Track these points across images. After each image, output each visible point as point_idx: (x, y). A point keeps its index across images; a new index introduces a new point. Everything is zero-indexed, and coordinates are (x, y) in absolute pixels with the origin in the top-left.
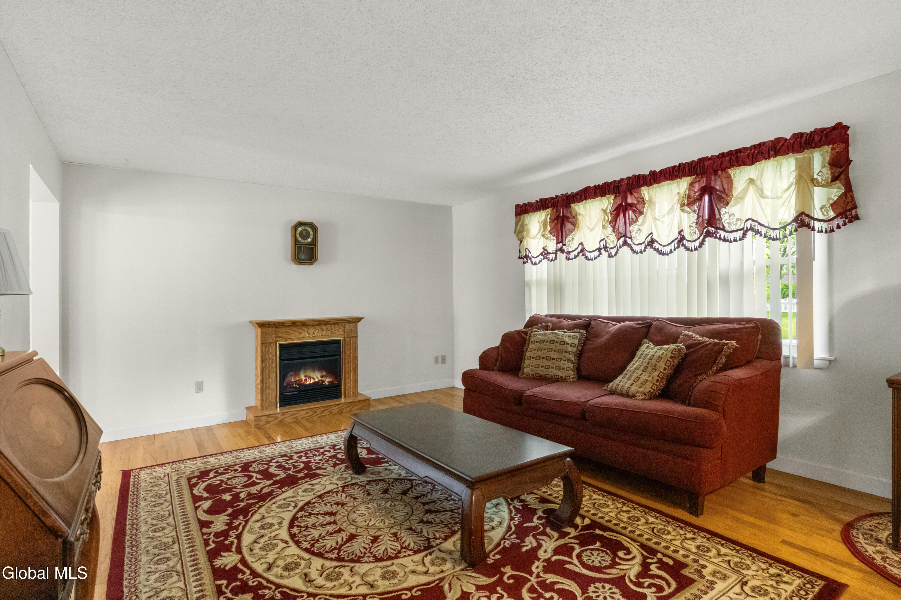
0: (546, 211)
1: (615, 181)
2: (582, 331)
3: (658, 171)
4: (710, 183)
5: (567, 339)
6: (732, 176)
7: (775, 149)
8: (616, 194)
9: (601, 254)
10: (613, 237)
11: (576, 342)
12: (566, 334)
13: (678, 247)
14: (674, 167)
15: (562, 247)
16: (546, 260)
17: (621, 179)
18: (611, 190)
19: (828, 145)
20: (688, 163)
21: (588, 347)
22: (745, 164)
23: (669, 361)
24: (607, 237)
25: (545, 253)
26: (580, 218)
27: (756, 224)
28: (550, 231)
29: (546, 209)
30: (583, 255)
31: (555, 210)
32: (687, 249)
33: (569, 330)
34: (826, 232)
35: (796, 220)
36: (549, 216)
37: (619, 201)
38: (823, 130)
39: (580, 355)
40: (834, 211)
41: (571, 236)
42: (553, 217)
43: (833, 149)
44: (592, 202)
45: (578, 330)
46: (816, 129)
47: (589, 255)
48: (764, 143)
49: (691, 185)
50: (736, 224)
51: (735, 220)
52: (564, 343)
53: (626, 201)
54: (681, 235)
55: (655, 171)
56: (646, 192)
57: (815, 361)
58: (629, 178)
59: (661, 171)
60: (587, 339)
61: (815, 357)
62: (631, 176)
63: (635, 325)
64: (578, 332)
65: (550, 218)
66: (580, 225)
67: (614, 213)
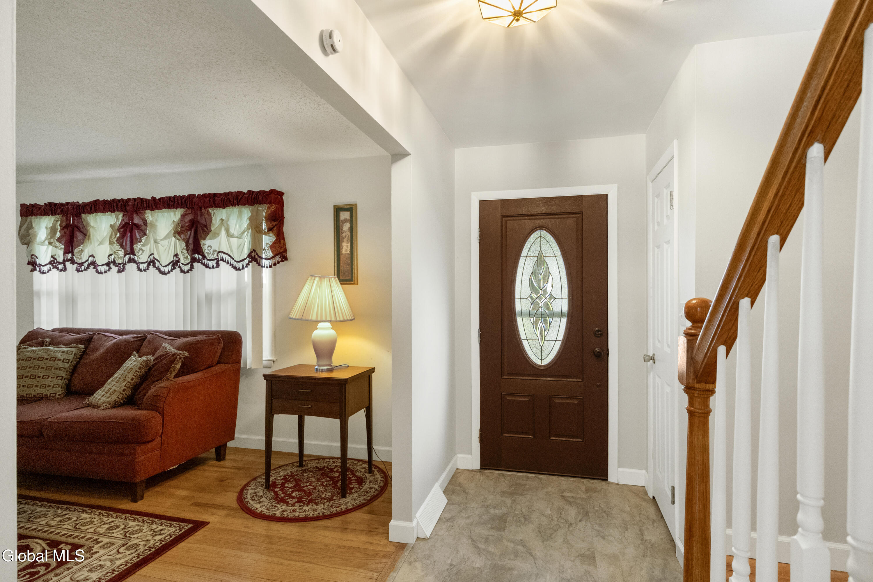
0: (56, 216)
1: (123, 200)
2: (79, 345)
3: (157, 198)
4: (197, 218)
5: (59, 356)
6: (212, 215)
7: (237, 199)
8: (124, 212)
9: (110, 268)
10: (121, 253)
11: (71, 357)
12: (61, 349)
13: (174, 268)
14: (170, 197)
15: (72, 258)
16: (55, 269)
17: (128, 199)
18: (120, 207)
19: (267, 204)
20: (181, 196)
21: (85, 361)
22: (220, 207)
23: (137, 371)
24: (115, 252)
25: (54, 263)
26: (91, 231)
27: (226, 256)
28: (58, 238)
29: (55, 215)
30: (94, 268)
31: (64, 218)
32: (182, 271)
33: (65, 345)
34: (267, 267)
35: (249, 256)
36: (59, 223)
37: (127, 220)
38: (264, 192)
39: (74, 370)
40: (273, 252)
41: (81, 247)
42: (64, 224)
43: (269, 208)
44: (102, 215)
45: (75, 345)
46: (260, 190)
47: (100, 269)
48: (232, 193)
49: (183, 216)
50: (213, 255)
51: (212, 251)
52: (55, 359)
53: (133, 221)
54: (177, 257)
55: (155, 198)
56: (150, 216)
57: (263, 362)
58: (134, 199)
59: (160, 199)
60: (84, 353)
61: (264, 359)
62: (136, 198)
63: (130, 339)
64: (75, 347)
65: (60, 225)
66: (91, 237)
67: (122, 230)
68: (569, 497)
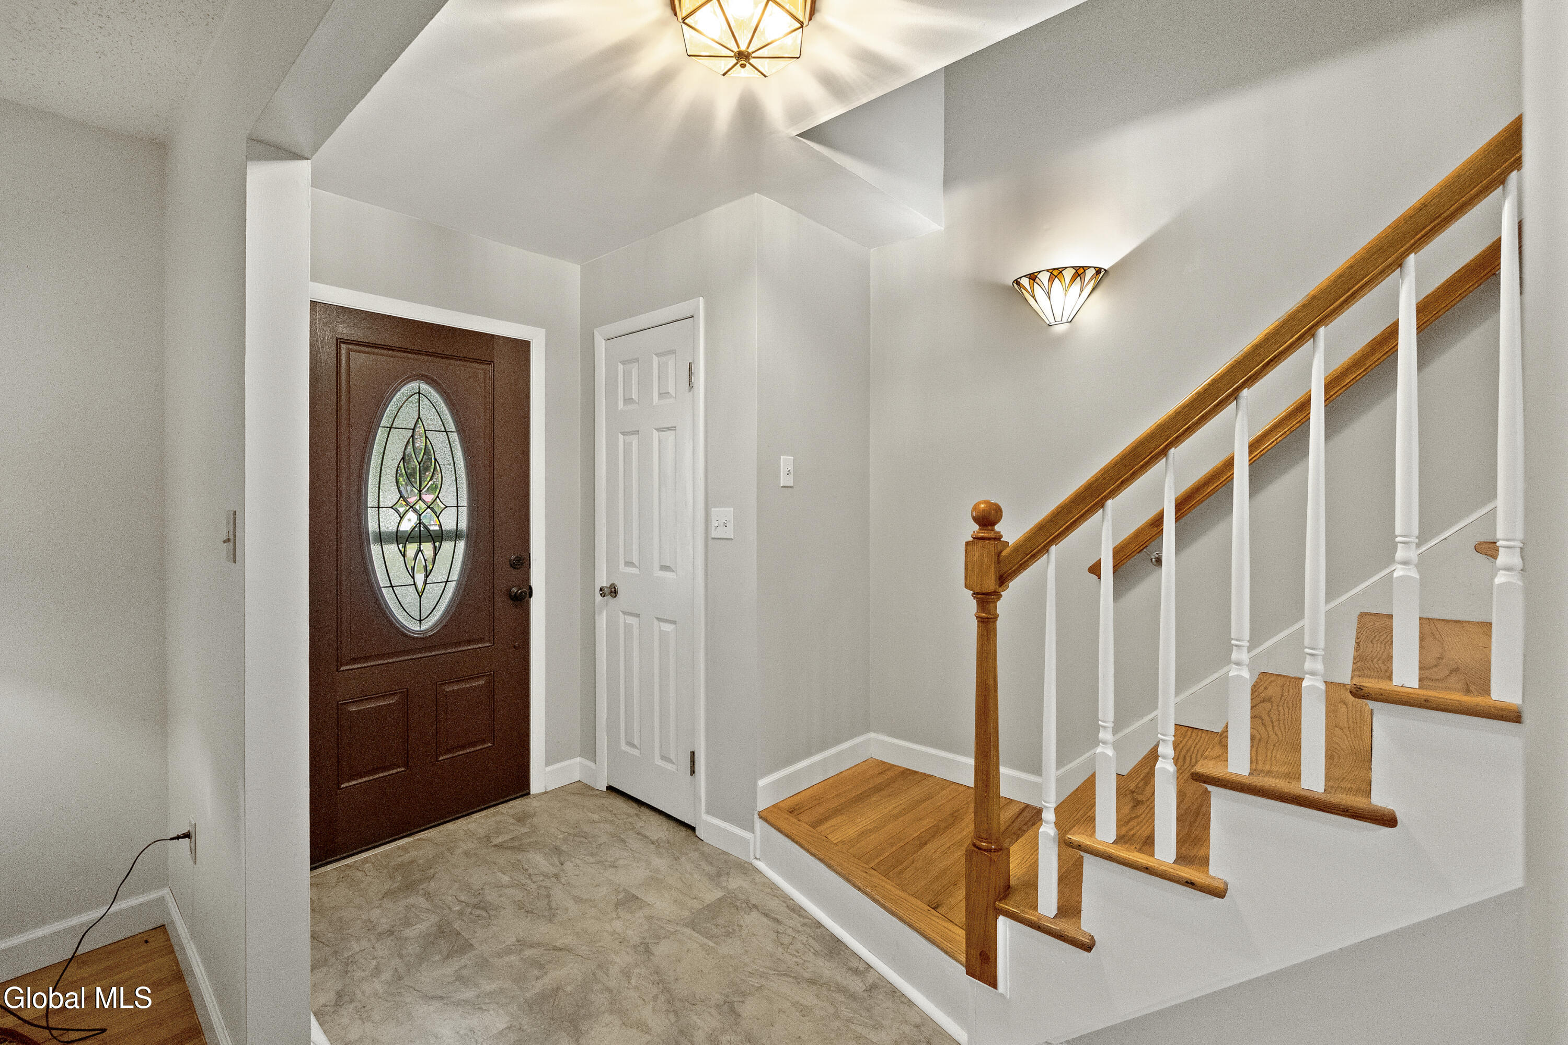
68: (504, 842)
